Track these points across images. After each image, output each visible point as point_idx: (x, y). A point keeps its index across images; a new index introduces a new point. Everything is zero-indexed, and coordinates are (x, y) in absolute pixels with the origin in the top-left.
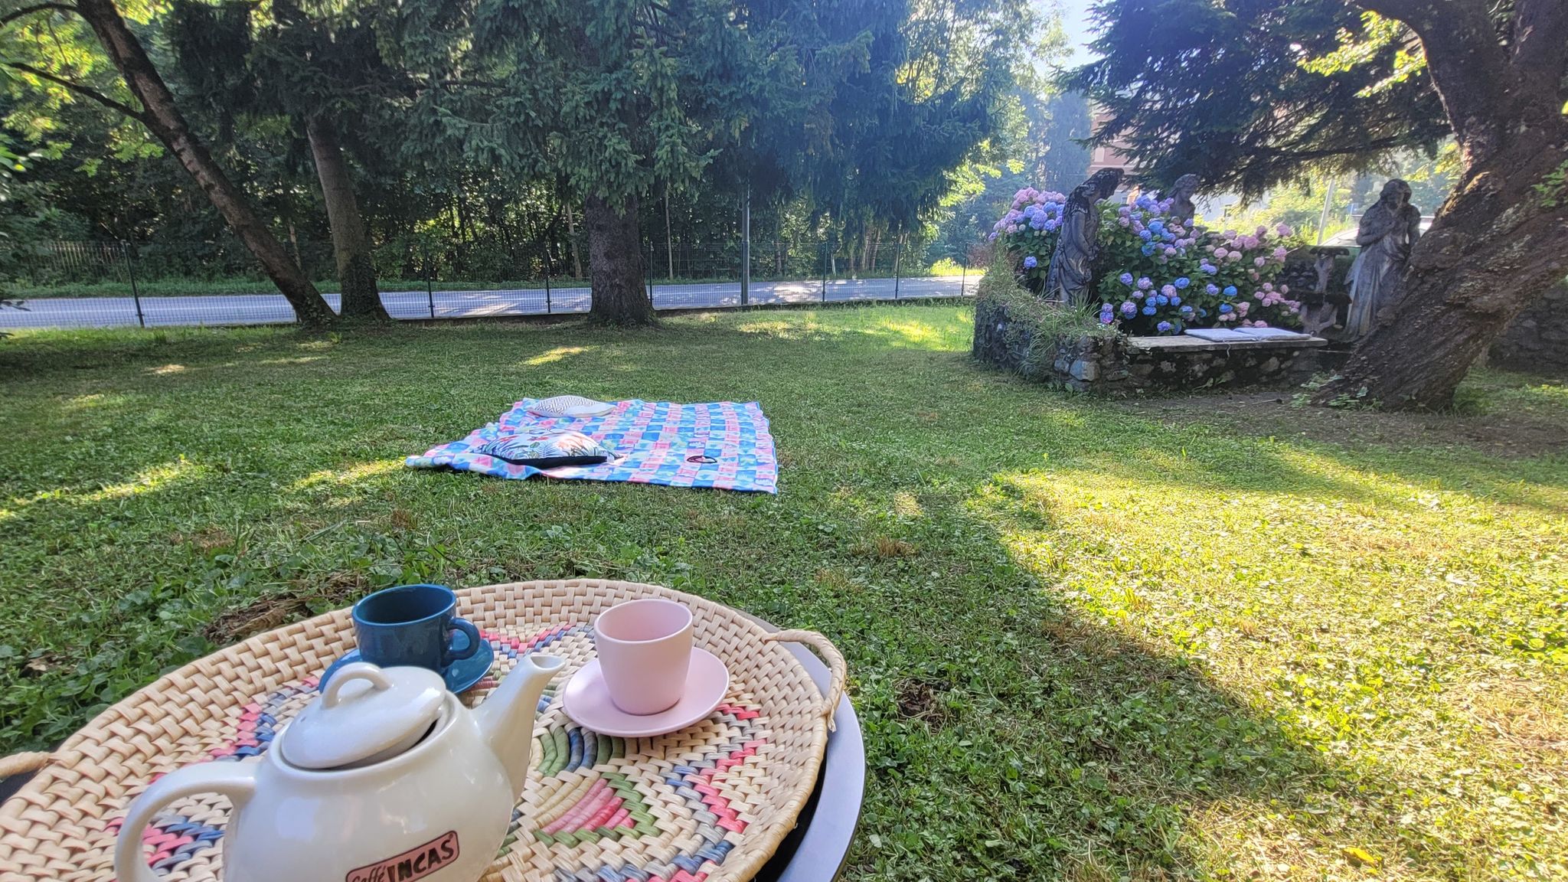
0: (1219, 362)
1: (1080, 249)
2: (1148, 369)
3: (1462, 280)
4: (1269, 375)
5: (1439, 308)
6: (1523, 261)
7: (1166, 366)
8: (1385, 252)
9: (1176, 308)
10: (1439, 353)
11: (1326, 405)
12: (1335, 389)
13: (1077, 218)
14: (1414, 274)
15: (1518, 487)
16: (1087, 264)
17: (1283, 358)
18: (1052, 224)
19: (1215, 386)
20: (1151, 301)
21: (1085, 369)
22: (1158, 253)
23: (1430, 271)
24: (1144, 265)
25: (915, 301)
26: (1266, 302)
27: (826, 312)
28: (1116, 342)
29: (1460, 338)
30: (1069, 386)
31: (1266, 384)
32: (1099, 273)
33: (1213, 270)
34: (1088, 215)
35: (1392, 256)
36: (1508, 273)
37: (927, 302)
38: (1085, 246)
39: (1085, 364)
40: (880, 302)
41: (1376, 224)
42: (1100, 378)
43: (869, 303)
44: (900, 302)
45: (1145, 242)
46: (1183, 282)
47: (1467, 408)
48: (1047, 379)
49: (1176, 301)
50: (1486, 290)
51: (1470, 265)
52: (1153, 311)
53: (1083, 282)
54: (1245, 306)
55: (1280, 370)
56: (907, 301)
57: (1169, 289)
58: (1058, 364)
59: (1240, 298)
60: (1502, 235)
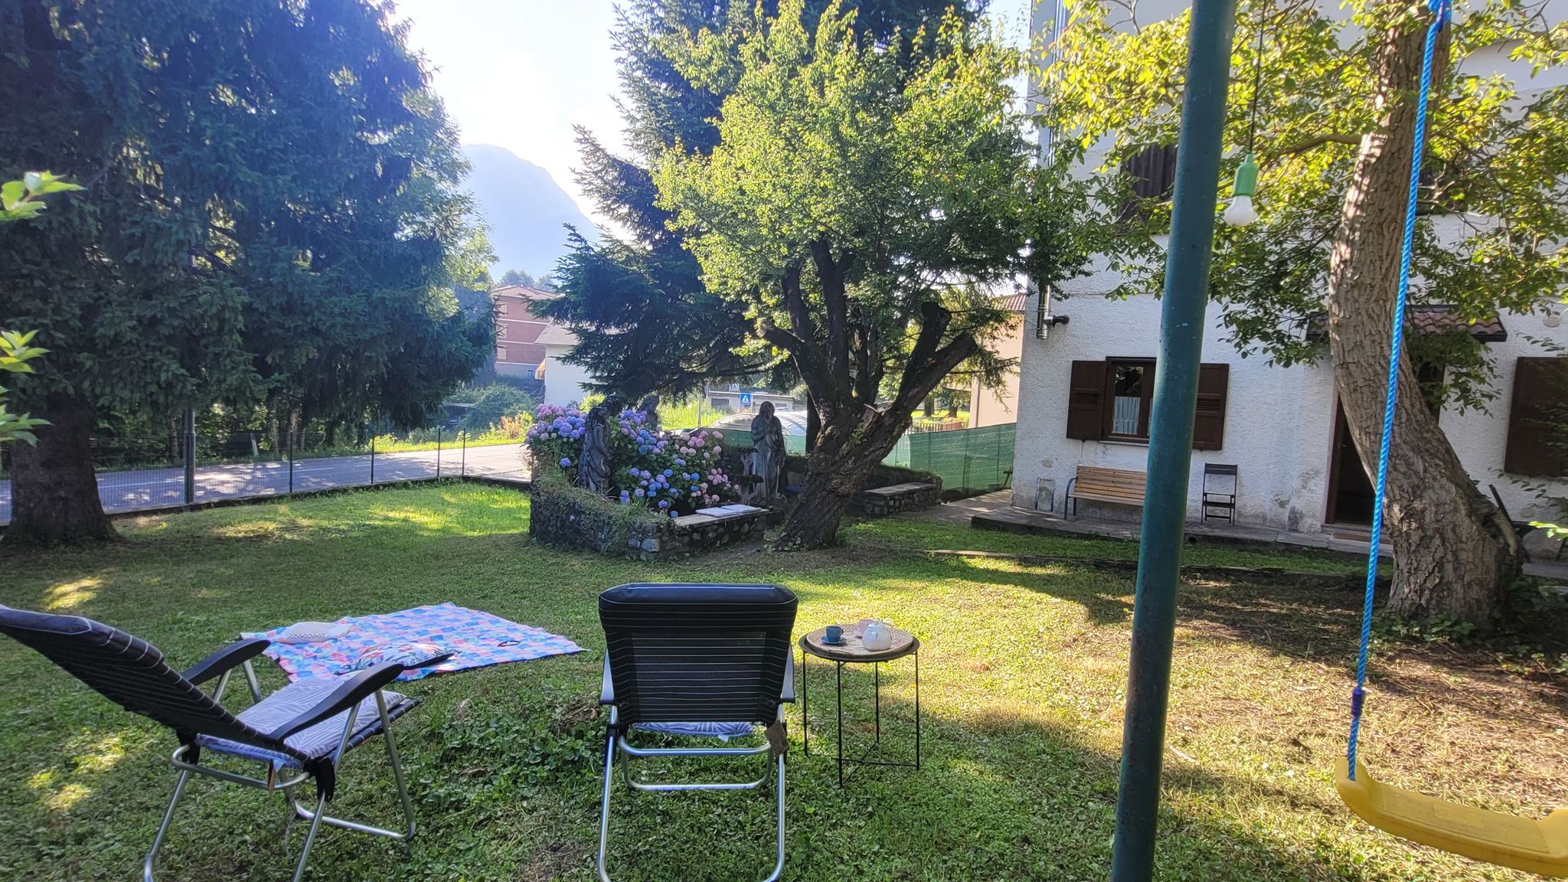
0: (721, 530)
1: (601, 451)
2: (686, 539)
3: (832, 479)
4: (745, 534)
5: (824, 494)
6: (853, 469)
7: (696, 536)
8: (766, 444)
9: (666, 490)
10: (828, 517)
11: (782, 551)
12: (785, 540)
13: (598, 431)
14: (811, 476)
15: (880, 582)
16: (607, 462)
17: (751, 523)
18: (576, 433)
19: (721, 545)
20: (652, 487)
21: (652, 544)
22: (650, 452)
23: (818, 475)
24: (643, 462)
25: (393, 485)
26: (715, 482)
27: (298, 503)
28: (669, 524)
29: (835, 508)
30: (643, 557)
31: (745, 540)
32: (613, 466)
33: (683, 462)
34: (605, 429)
35: (772, 448)
36: (849, 475)
37: (405, 485)
38: (605, 450)
39: (653, 541)
40: (356, 489)
41: (761, 428)
42: (662, 548)
43: (345, 491)
44: (377, 487)
45: (640, 444)
46: (669, 472)
47: (842, 544)
48: (624, 553)
49: (667, 485)
50: (842, 484)
51: (834, 471)
52: (655, 494)
53: (606, 476)
54: (705, 485)
55: (749, 532)
56: (385, 486)
57: (661, 478)
58: (631, 542)
59: (701, 481)
60: (843, 457)
